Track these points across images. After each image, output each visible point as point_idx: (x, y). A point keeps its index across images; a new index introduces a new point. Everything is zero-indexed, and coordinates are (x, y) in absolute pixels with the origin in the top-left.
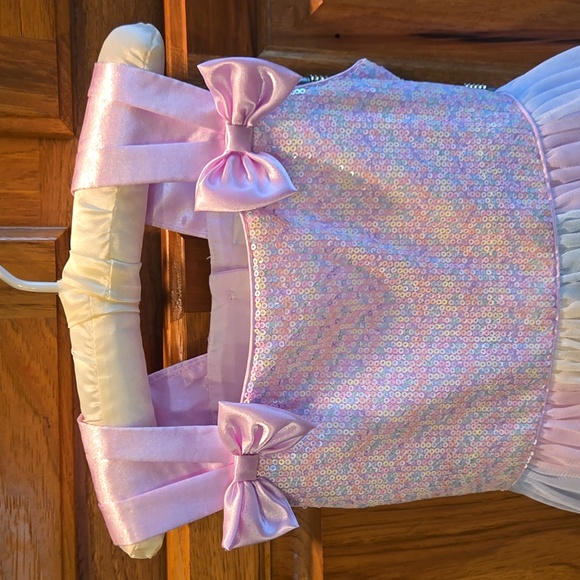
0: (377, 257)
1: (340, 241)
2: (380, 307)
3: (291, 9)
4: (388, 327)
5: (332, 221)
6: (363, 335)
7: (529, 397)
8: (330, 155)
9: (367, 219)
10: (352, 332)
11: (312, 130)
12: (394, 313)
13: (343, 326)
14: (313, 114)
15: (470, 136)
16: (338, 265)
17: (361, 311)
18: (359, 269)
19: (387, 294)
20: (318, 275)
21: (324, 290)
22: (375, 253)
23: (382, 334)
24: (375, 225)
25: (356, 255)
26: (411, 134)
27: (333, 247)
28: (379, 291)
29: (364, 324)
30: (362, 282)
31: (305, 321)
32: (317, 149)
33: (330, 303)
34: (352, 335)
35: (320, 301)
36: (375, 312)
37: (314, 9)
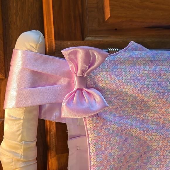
0: (144, 132)
1: (128, 126)
2: (145, 153)
3: (97, 19)
4: (149, 162)
5: (123, 116)
6: (138, 166)
8: (122, 87)
9: (138, 114)
10: (133, 165)
11: (113, 76)
12: (152, 155)
13: (129, 164)
14: (113, 69)
16: (127, 137)
17: (137, 156)
18: (136, 137)
19: (148, 147)
20: (119, 143)
21: (122, 150)
23: (146, 165)
24: (142, 116)
25: (135, 132)
26: (156, 75)
27: (125, 129)
28: (145, 146)
29: (138, 161)
30: (137, 143)
31: (114, 165)
32: (116, 84)
33: (124, 155)
34: (134, 167)
35: (120, 155)
36: (143, 155)
37: (107, 19)
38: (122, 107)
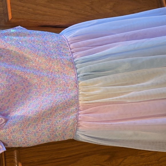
0: (24, 72)
1: (13, 69)
2: (27, 87)
3: (4, 20)
4: (30, 92)
5: (11, 64)
6: (23, 95)
7: (73, 108)
8: (8, 47)
9: (21, 64)
10: (20, 94)
12: (32, 88)
13: (16, 92)
15: (48, 42)
16: (13, 75)
18: (20, 76)
19: (29, 83)
20: (7, 78)
21: (9, 82)
22: (24, 71)
23: (29, 94)
24: (24, 65)
25: (18, 72)
26: (32, 41)
27: (11, 70)
28: (26, 82)
29: (23, 92)
30: (21, 80)
31: (4, 90)
32: (5, 45)
33: (11, 85)
34: (20, 95)
35: (8, 85)
36: (26, 88)
37: (10, 20)
38: (10, 59)
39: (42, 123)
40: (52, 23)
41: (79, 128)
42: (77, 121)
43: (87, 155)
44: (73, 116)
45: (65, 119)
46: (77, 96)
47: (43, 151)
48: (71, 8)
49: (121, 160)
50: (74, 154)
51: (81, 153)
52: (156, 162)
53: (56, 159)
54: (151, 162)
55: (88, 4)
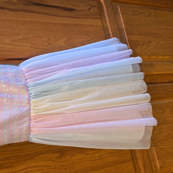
39: (3, 130)
40: (16, 57)
41: (31, 133)
42: (29, 128)
43: (42, 154)
44: (26, 125)
45: (21, 127)
46: (29, 110)
47: (6, 151)
48: (31, 44)
49: (70, 157)
50: (31, 152)
51: (37, 152)
52: (99, 158)
53: (16, 156)
54: (94, 158)
55: (45, 40)
